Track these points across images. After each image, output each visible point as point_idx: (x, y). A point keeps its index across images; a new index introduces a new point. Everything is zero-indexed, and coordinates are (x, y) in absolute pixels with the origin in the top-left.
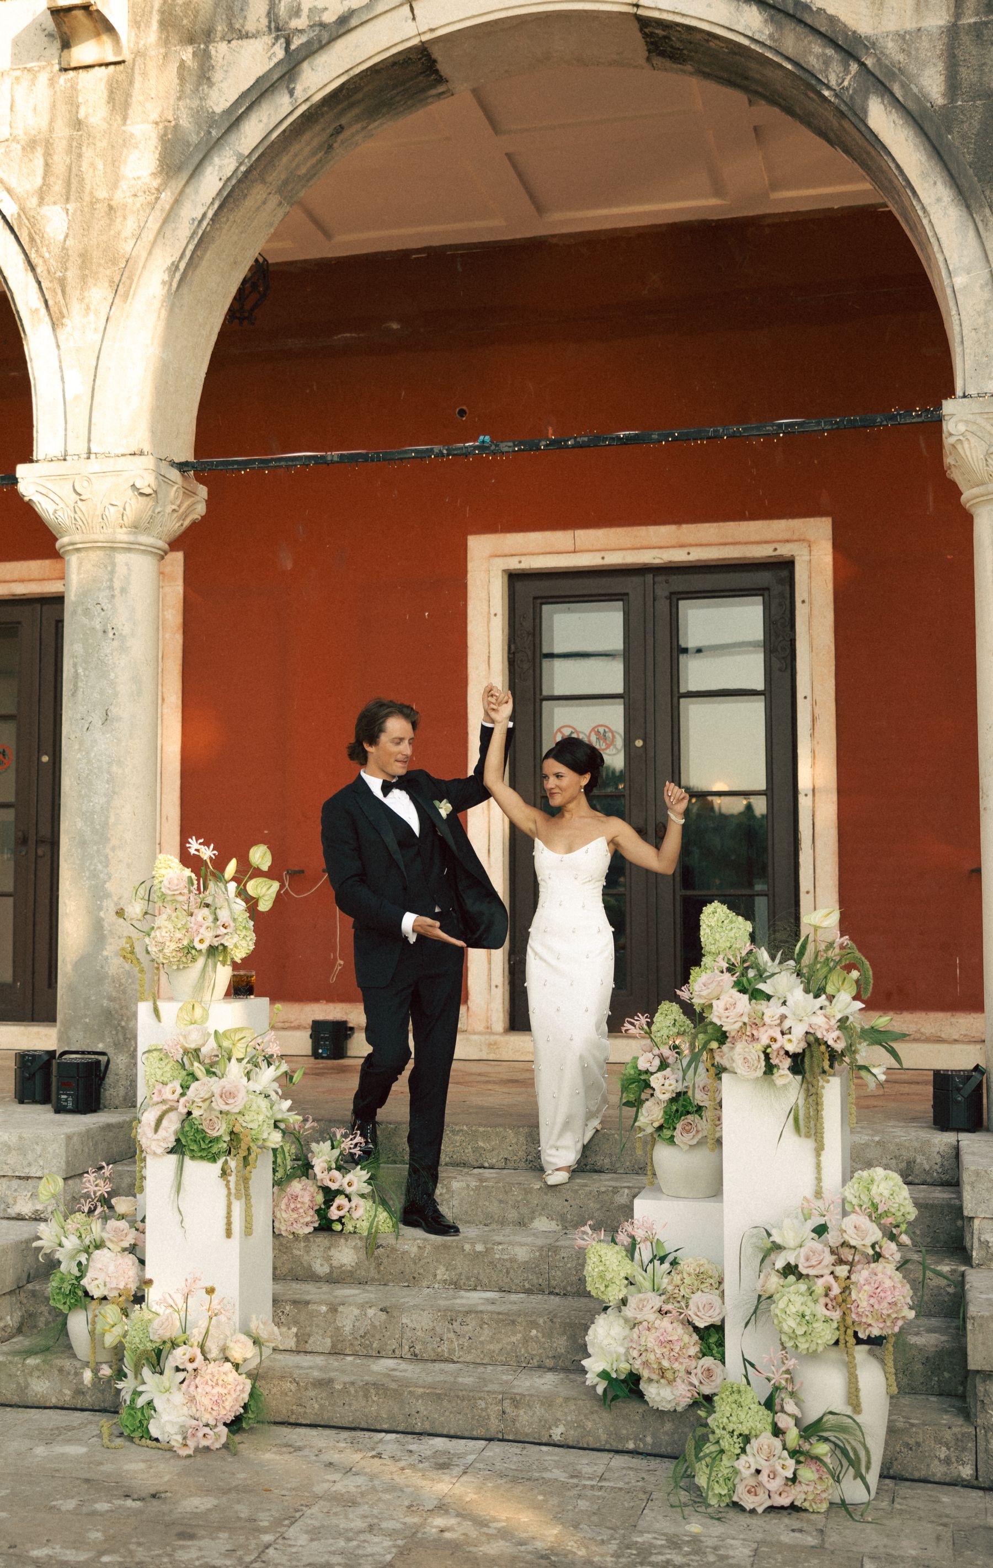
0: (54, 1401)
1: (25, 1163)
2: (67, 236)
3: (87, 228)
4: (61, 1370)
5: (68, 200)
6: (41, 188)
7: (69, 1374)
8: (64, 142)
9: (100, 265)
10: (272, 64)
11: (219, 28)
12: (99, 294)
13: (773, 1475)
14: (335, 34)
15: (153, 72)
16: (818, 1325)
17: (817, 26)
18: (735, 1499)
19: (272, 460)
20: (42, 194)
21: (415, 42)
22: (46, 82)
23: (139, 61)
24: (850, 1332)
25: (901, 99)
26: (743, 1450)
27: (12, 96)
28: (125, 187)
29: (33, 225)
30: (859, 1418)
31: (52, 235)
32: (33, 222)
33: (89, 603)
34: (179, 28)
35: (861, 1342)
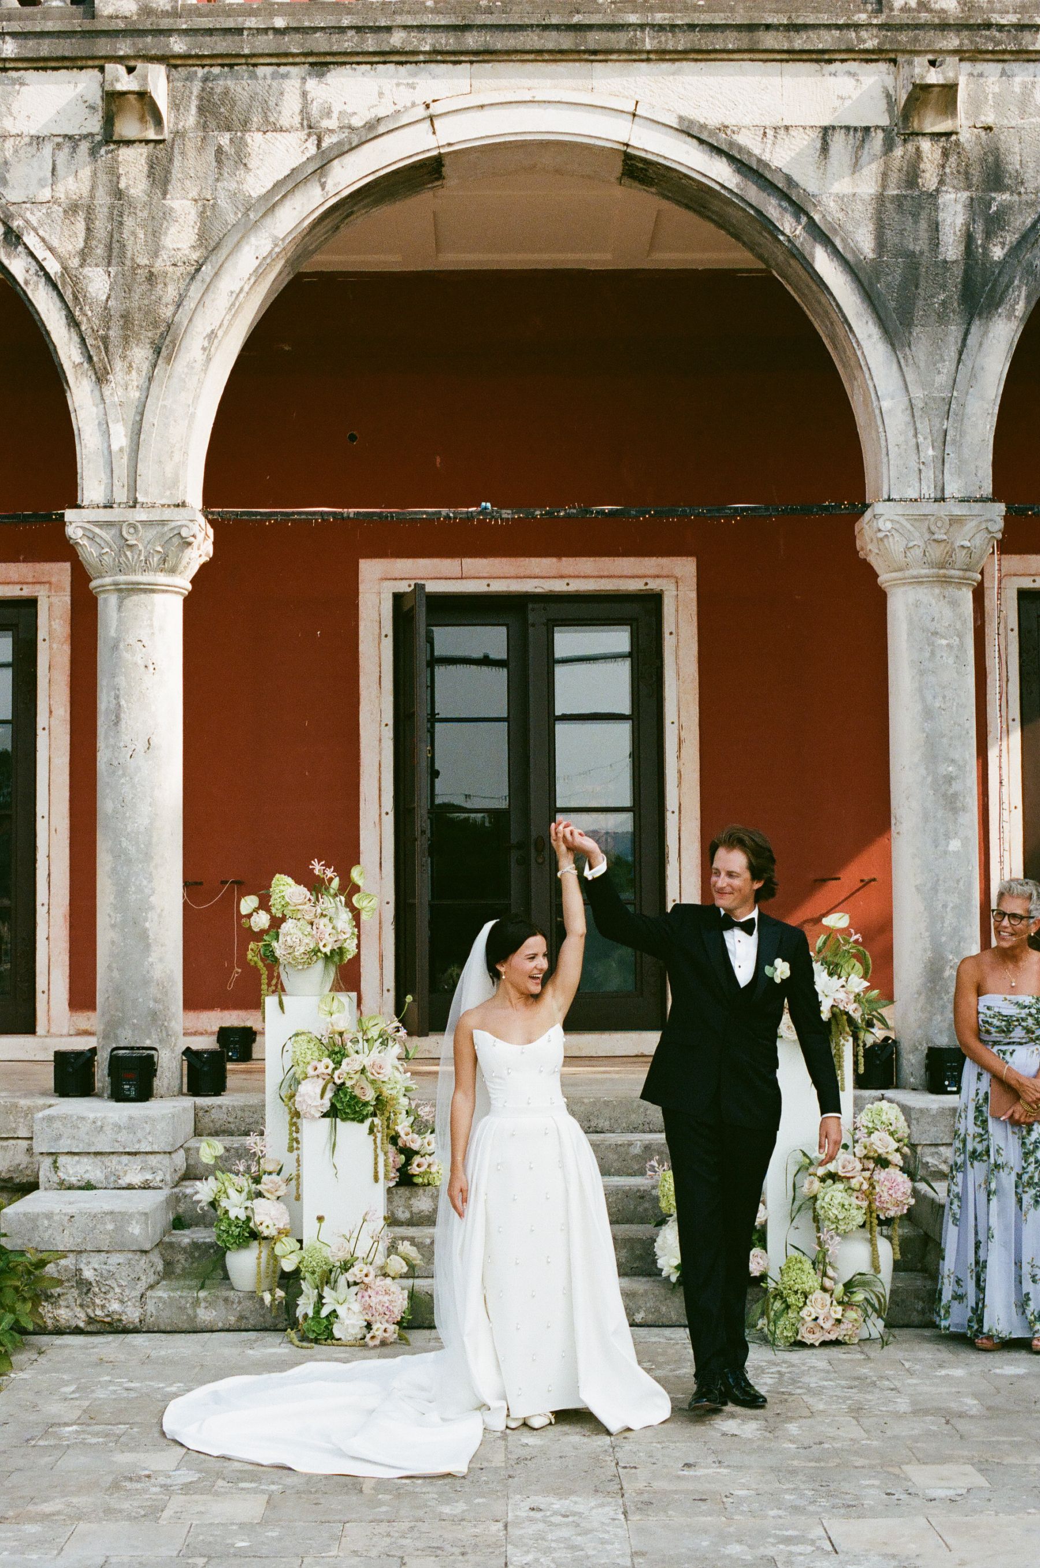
0: (220, 1325)
1: (135, 1140)
2: (108, 298)
3: (129, 289)
4: (226, 1300)
5: (109, 264)
6: (83, 250)
7: (233, 1303)
8: (106, 210)
9: (141, 327)
10: (305, 159)
11: (255, 119)
12: (140, 354)
13: (826, 1319)
14: (364, 139)
15: (191, 153)
16: (854, 1212)
17: (776, 182)
19: (293, 513)
20: (84, 255)
21: (435, 153)
22: (87, 151)
23: (178, 141)
24: (874, 1215)
25: (841, 250)
26: (805, 1303)
27: (54, 161)
28: (165, 257)
29: (76, 284)
31: (94, 295)
33: (131, 640)
34: (216, 115)
35: (881, 1223)
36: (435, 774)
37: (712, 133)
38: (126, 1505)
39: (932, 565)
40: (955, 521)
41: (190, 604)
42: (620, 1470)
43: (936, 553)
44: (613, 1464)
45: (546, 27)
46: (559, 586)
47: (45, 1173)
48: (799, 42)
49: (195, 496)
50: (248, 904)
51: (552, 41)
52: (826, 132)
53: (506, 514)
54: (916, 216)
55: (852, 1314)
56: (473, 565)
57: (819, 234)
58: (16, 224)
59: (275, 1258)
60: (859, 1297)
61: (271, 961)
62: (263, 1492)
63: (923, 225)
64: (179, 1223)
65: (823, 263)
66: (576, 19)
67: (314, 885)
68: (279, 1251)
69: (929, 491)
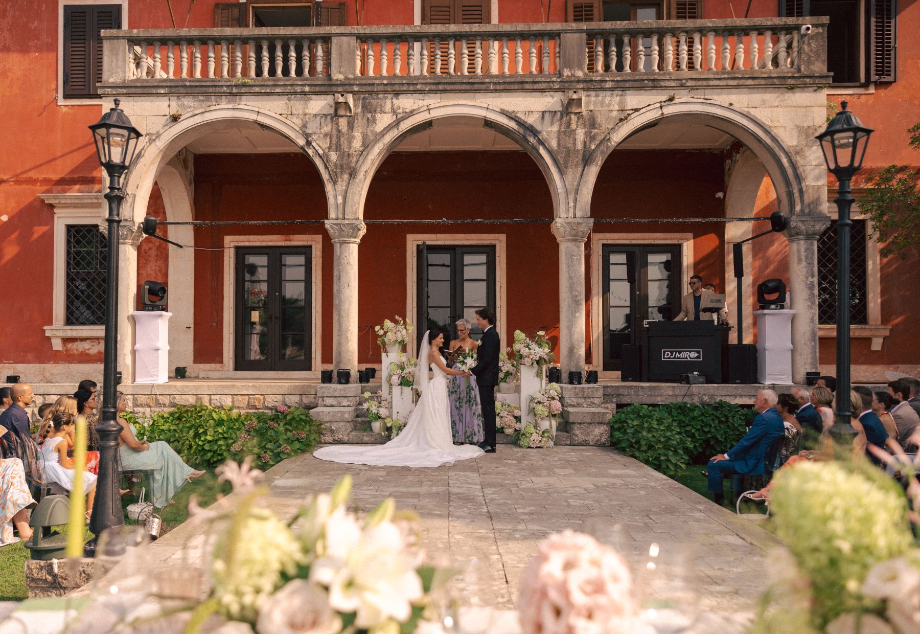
1: (345, 393)
2: (336, 161)
3: (342, 158)
4: (371, 434)
5: (337, 151)
7: (373, 435)
8: (335, 135)
9: (346, 169)
10: (393, 121)
11: (378, 110)
12: (346, 177)
13: (537, 440)
14: (410, 115)
15: (360, 120)
16: (545, 412)
17: (528, 127)
18: (530, 445)
19: (389, 221)
20: (329, 148)
21: (430, 119)
22: (330, 118)
23: (356, 116)
24: (551, 413)
25: (547, 147)
26: (531, 436)
27: (320, 122)
28: (353, 149)
30: (552, 430)
31: (332, 160)
32: (327, 156)
33: (343, 256)
34: (367, 109)
35: (553, 416)
36: (428, 297)
37: (510, 113)
39: (572, 236)
40: (578, 223)
41: (360, 247)
43: (574, 232)
45: (462, 83)
46: (465, 243)
47: (320, 402)
48: (536, 87)
49: (361, 217)
50: (377, 328)
51: (463, 87)
52: (544, 113)
53: (450, 221)
54: (569, 137)
55: (544, 439)
56: (440, 236)
57: (541, 142)
58: (310, 139)
59: (385, 424)
60: (546, 435)
61: (384, 344)
63: (571, 139)
64: (357, 416)
65: (542, 151)
66: (471, 80)
67: (396, 322)
68: (386, 421)
69: (571, 214)
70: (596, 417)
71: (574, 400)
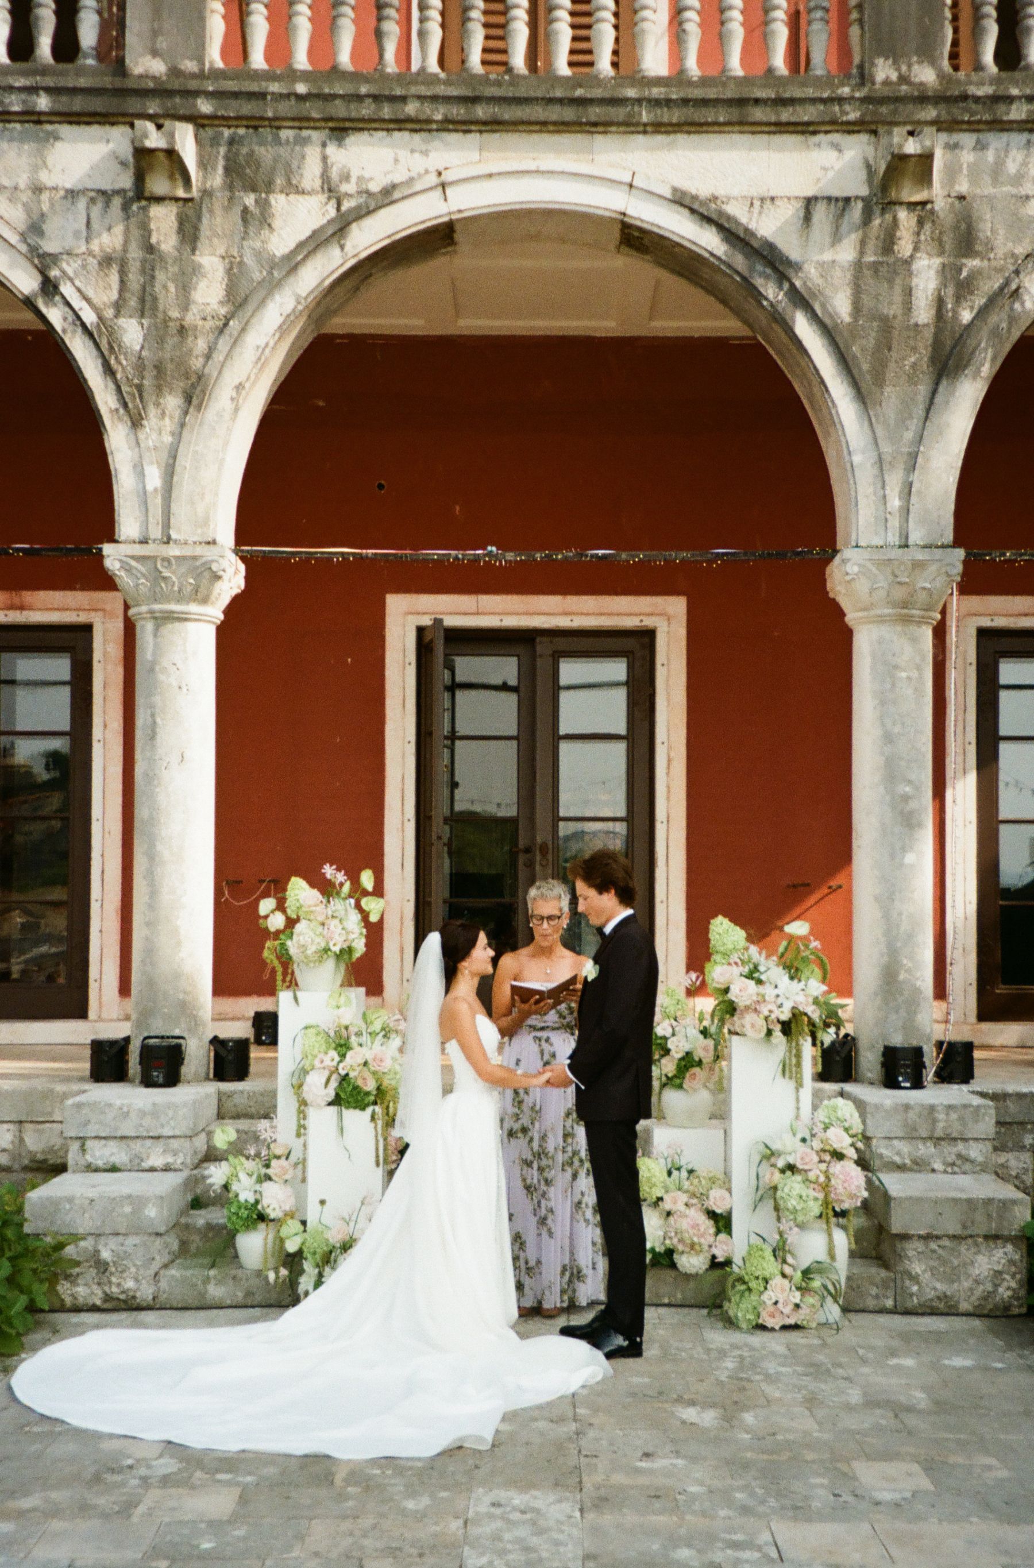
0: (229, 1302)
1: (158, 1125)
2: (142, 347)
3: (161, 341)
4: (234, 1278)
5: (142, 316)
6: (117, 302)
7: (241, 1279)
8: (138, 264)
9: (173, 377)
10: (325, 221)
11: (278, 181)
12: (173, 402)
13: (785, 1304)
14: (380, 204)
15: (218, 211)
16: (811, 1203)
17: (760, 249)
18: (760, 1321)
19: (316, 553)
20: (118, 307)
21: (446, 219)
22: (119, 206)
23: (206, 200)
24: (830, 1207)
25: (819, 314)
26: (766, 1288)
27: (88, 216)
28: (195, 311)
29: (111, 334)
30: (835, 1264)
31: (128, 344)
32: (111, 332)
33: (165, 662)
34: (241, 175)
35: (837, 1214)
36: (454, 785)
37: (703, 203)
38: (102, 1501)
39: (894, 605)
40: (918, 565)
42: (582, 1459)
43: (899, 594)
44: (576, 1452)
45: (551, 101)
46: (564, 622)
47: (74, 1154)
48: (786, 115)
49: (227, 537)
50: (266, 905)
51: (555, 113)
52: (809, 203)
53: (510, 556)
54: (891, 281)
55: (810, 1300)
56: (487, 601)
57: (800, 300)
58: (54, 273)
59: (280, 1240)
60: (816, 1284)
61: (286, 960)
62: (238, 1484)
63: (898, 290)
64: (195, 1204)
65: (803, 328)
66: (579, 92)
67: (327, 888)
68: (284, 1232)
69: (894, 538)
70: (979, 1217)
71: (904, 1147)
